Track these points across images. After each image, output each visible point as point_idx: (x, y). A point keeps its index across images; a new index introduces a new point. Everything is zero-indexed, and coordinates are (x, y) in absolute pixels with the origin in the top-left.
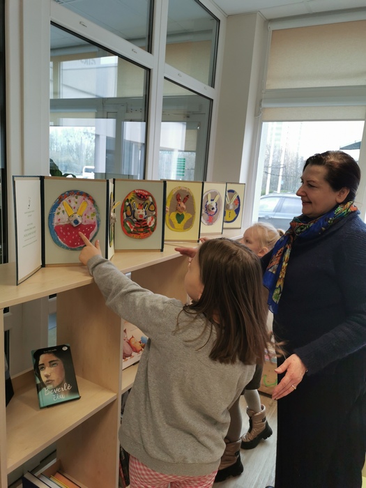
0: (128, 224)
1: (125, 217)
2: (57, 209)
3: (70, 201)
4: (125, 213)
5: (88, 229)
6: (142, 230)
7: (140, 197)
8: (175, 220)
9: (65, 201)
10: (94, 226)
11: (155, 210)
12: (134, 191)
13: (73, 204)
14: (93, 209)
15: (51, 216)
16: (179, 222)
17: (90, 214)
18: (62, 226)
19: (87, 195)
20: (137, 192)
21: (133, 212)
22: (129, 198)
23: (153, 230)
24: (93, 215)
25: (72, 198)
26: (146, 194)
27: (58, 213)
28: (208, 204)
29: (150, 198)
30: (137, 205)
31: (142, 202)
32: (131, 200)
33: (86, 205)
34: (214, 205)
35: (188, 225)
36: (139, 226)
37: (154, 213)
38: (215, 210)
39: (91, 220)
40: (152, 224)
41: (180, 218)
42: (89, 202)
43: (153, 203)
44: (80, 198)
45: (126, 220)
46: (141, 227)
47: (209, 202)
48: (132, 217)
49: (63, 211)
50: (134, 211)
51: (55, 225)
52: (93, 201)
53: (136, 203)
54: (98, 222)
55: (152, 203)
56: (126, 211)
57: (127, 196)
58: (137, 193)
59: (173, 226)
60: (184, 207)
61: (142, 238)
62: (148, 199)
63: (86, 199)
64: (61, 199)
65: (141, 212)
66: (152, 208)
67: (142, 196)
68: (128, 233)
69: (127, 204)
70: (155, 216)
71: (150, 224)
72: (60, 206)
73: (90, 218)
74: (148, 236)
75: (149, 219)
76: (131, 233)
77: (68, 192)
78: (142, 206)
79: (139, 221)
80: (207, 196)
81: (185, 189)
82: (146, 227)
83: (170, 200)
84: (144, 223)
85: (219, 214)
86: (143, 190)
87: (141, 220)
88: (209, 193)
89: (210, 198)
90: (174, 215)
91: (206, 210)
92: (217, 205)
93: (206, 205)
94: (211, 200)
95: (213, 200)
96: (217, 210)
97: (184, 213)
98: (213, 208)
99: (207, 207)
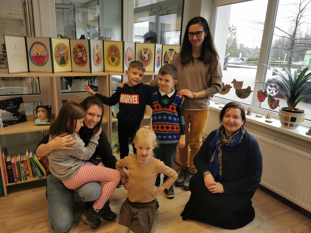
0: (76, 59)
1: (75, 56)
3: (36, 46)
4: (74, 54)
5: (45, 57)
6: (81, 62)
8: (111, 61)
9: (34, 46)
10: (46, 57)
11: (86, 53)
13: (37, 47)
14: (45, 49)
15: (30, 52)
16: (113, 62)
17: (44, 51)
18: (34, 56)
19: (42, 44)
20: (78, 45)
22: (76, 48)
23: (86, 62)
24: (45, 52)
25: (37, 45)
26: (82, 45)
27: (32, 51)
28: (142, 55)
29: (83, 47)
30: (79, 51)
31: (80, 49)
33: (42, 48)
34: (146, 56)
36: (80, 60)
37: (86, 55)
39: (44, 54)
40: (85, 60)
41: (113, 60)
42: (43, 46)
43: (85, 50)
44: (40, 45)
47: (143, 54)
48: (77, 56)
49: (34, 50)
50: (78, 53)
51: (32, 56)
52: (45, 46)
53: (78, 50)
54: (48, 55)
55: (84, 50)
59: (110, 64)
61: (82, 66)
62: (82, 48)
64: (33, 45)
65: (80, 54)
67: (80, 47)
68: (77, 63)
69: (75, 50)
70: (86, 56)
72: (33, 48)
73: (44, 53)
74: (84, 65)
75: (84, 57)
77: (35, 42)
78: (81, 51)
79: (80, 58)
80: (141, 51)
81: (114, 45)
82: (83, 61)
83: (108, 51)
84: (82, 59)
85: (150, 61)
86: (80, 44)
87: (81, 58)
88: (142, 49)
89: (143, 52)
90: (110, 58)
91: (142, 58)
92: (148, 56)
93: (141, 55)
94: (145, 53)
95: (146, 53)
96: (149, 58)
97: (115, 57)
98: (145, 57)
99: (141, 56)
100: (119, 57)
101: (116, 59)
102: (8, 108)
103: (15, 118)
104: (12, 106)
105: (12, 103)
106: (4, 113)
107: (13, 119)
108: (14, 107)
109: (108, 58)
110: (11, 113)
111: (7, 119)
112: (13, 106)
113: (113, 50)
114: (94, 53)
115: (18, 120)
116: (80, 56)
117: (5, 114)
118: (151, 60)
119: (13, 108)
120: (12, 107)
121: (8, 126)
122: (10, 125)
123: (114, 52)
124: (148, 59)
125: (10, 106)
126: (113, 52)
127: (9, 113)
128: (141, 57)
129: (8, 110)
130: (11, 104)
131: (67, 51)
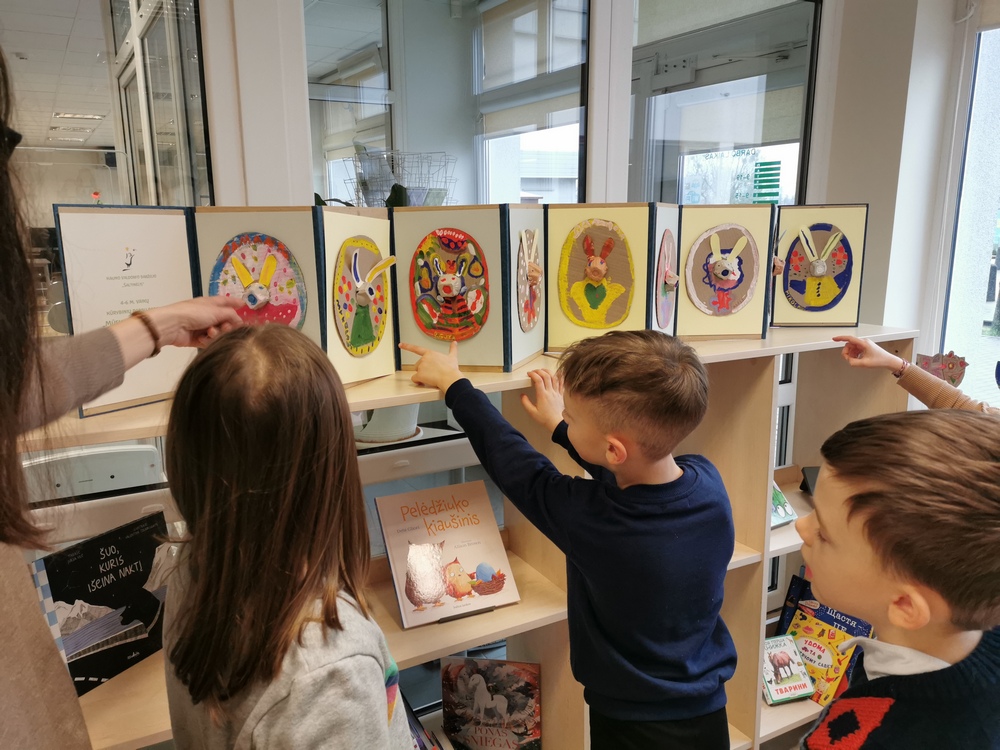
0: (425, 307)
1: (419, 293)
2: (222, 273)
3: (243, 256)
4: (417, 284)
5: (289, 309)
6: (457, 320)
7: (448, 246)
8: (583, 302)
9: (235, 257)
10: (294, 308)
11: (484, 273)
12: (434, 233)
13: (250, 262)
14: (290, 270)
15: (212, 288)
16: (594, 305)
17: (283, 282)
19: (273, 242)
20: (440, 234)
21: (434, 280)
22: (425, 249)
23: (482, 320)
24: (290, 284)
25: (247, 249)
26: (461, 237)
27: (225, 282)
28: (712, 261)
29: (470, 247)
30: (443, 265)
31: (452, 257)
32: (428, 254)
33: (274, 263)
34: (731, 262)
35: (617, 313)
36: (450, 312)
37: (482, 281)
38: (734, 277)
39: (284, 296)
40: (479, 306)
41: (595, 294)
42: (280, 256)
43: (479, 258)
44: (262, 247)
45: (423, 301)
46: (454, 315)
47: (717, 257)
48: (433, 293)
49: (234, 277)
50: (437, 278)
52: (287, 255)
53: (439, 259)
54: (303, 297)
55: (475, 258)
56: (420, 278)
57: (420, 246)
58: (440, 238)
59: (578, 314)
60: (602, 268)
61: (460, 339)
62: (465, 250)
63: (274, 251)
64: (227, 252)
65: (452, 281)
66: (477, 269)
67: (452, 243)
68: (428, 329)
69: (421, 262)
70: (486, 288)
71: (474, 306)
72: (228, 267)
73: (286, 290)
74: (471, 336)
75: (472, 295)
76: (434, 327)
77: (238, 237)
78: (453, 266)
79: (448, 300)
80: (707, 242)
81: (604, 224)
82: (465, 314)
83: (567, 253)
84: (461, 304)
85: (748, 287)
86: (452, 230)
87: (454, 298)
88: (713, 233)
89: (716, 246)
90: (579, 288)
91: (708, 276)
92: (740, 262)
93: (707, 263)
94: (724, 252)
95: (729, 251)
96: (742, 276)
97: (605, 283)
98: (726, 273)
99: (707, 268)
100: (628, 282)
101: (613, 291)
102: (95, 586)
103: (136, 632)
104: (115, 571)
105: (113, 556)
106: (76, 620)
107: (125, 636)
108: (125, 572)
109: (569, 290)
110: (110, 610)
111: (94, 648)
112: (122, 567)
113: (598, 247)
114: (521, 272)
115: (146, 635)
116: (455, 293)
117: (84, 622)
118: (753, 282)
119: (119, 583)
120: (116, 574)
121: (99, 683)
122: (109, 676)
123: (603, 256)
124: (740, 280)
125: (106, 574)
126: (599, 259)
127: (103, 611)
128: (707, 271)
129: (93, 599)
130: (108, 559)
131: (380, 275)
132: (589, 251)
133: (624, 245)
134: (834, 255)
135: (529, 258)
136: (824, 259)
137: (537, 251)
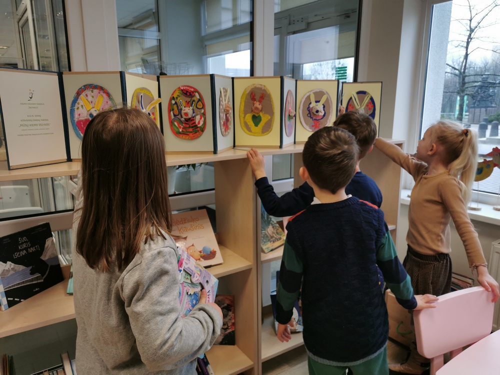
0: (176, 123)
1: (173, 117)
2: (76, 104)
3: (87, 95)
4: (172, 112)
6: (191, 130)
7: (186, 94)
8: (251, 123)
9: (82, 96)
11: (204, 107)
12: (179, 88)
13: (90, 99)
14: (110, 102)
15: (72, 111)
16: (256, 125)
18: (82, 121)
19: (101, 88)
20: (182, 88)
21: (180, 111)
22: (175, 96)
23: (203, 129)
25: (88, 92)
26: (192, 90)
27: (78, 108)
28: (311, 106)
29: (197, 94)
30: (184, 103)
31: (188, 99)
32: (177, 98)
33: (102, 99)
34: (320, 106)
35: (267, 129)
36: (188, 126)
37: (203, 111)
40: (202, 123)
41: (256, 119)
42: (105, 95)
43: (201, 100)
44: (96, 91)
45: (174, 120)
46: (190, 127)
47: (313, 104)
48: (179, 117)
49: (82, 106)
50: (181, 109)
51: (76, 120)
52: (108, 95)
53: (182, 100)
55: (199, 100)
56: (173, 110)
57: (173, 94)
58: (182, 90)
59: (249, 129)
60: (260, 107)
61: (192, 139)
62: (194, 96)
63: (102, 93)
64: (78, 94)
65: (189, 111)
66: (200, 105)
67: (188, 93)
68: (177, 134)
69: (173, 102)
70: (204, 114)
71: (199, 123)
72: (79, 101)
74: (198, 137)
75: (198, 117)
76: (180, 133)
77: (84, 86)
78: (189, 104)
79: (187, 120)
80: (309, 97)
81: (260, 86)
82: (195, 127)
83: (243, 100)
84: (193, 122)
85: (328, 119)
86: (188, 86)
87: (189, 119)
88: (311, 93)
89: (313, 99)
90: (249, 117)
91: (310, 113)
92: (324, 107)
93: (309, 107)
94: (317, 102)
95: (319, 102)
96: (325, 113)
97: (261, 114)
98: (317, 111)
99: (309, 109)
100: (271, 113)
101: (265, 118)
102: (16, 255)
103: (37, 279)
104: (26, 249)
105: (25, 242)
106: (8, 271)
107: (32, 280)
108: (31, 250)
109: (244, 118)
110: (24, 267)
111: (17, 285)
112: (30, 248)
113: (257, 97)
114: (221, 107)
115: (42, 281)
116: (190, 116)
117: (12, 272)
118: (330, 116)
119: (28, 254)
120: (27, 251)
121: (20, 302)
122: (25, 299)
123: (260, 101)
124: (324, 115)
125: (22, 250)
126: (258, 103)
127: (21, 268)
128: (309, 111)
129: (16, 261)
130: (22, 243)
131: (154, 108)
132: (253, 99)
133: (269, 96)
134: (367, 105)
135: (225, 101)
136: (363, 107)
137: (229, 98)
